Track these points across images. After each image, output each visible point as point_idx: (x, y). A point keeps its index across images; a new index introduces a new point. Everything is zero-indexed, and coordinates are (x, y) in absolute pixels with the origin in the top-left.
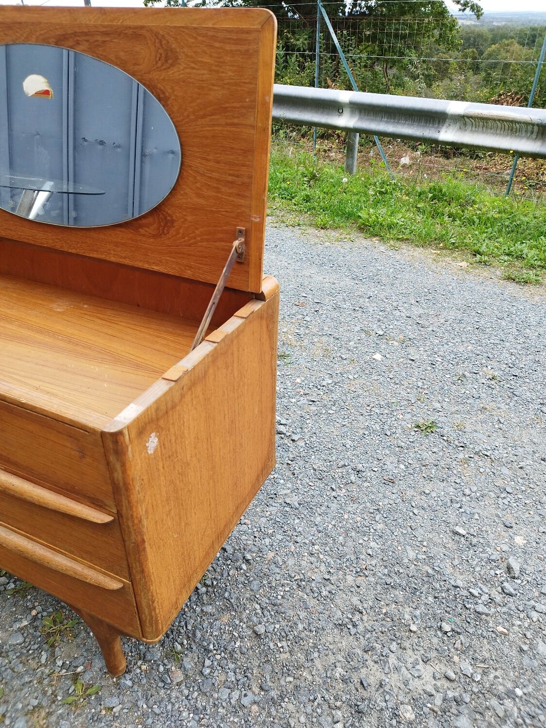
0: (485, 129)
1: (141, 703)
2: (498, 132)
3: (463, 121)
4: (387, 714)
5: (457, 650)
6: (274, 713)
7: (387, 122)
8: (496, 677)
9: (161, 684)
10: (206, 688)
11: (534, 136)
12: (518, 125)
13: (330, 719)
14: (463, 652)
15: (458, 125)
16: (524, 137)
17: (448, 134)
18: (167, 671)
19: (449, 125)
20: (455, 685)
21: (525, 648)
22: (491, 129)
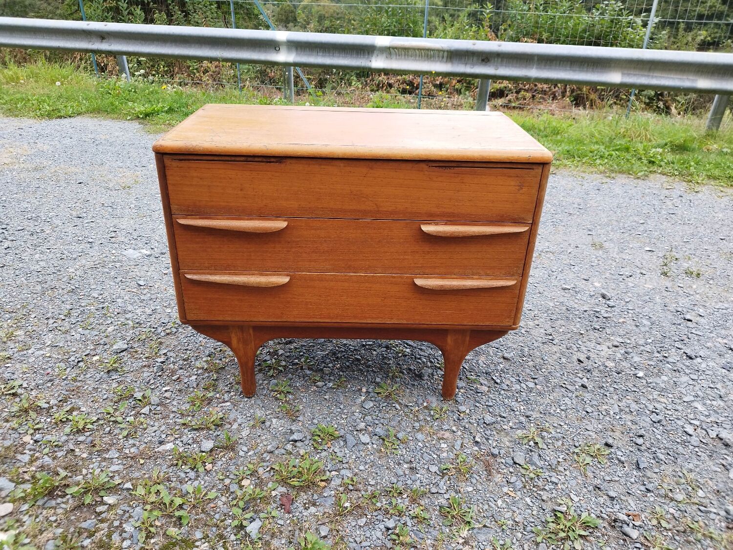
0: (406, 57)
1: (478, 404)
2: (417, 58)
3: (389, 51)
4: (602, 368)
5: (609, 335)
6: (550, 385)
7: (323, 56)
8: (635, 340)
9: (479, 395)
10: (506, 388)
11: (445, 59)
12: (432, 53)
13: (578, 378)
14: (613, 335)
15: (384, 55)
16: (437, 61)
17: (377, 63)
18: (477, 388)
19: (377, 55)
20: (620, 348)
21: (638, 324)
22: (412, 56)
